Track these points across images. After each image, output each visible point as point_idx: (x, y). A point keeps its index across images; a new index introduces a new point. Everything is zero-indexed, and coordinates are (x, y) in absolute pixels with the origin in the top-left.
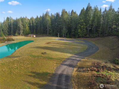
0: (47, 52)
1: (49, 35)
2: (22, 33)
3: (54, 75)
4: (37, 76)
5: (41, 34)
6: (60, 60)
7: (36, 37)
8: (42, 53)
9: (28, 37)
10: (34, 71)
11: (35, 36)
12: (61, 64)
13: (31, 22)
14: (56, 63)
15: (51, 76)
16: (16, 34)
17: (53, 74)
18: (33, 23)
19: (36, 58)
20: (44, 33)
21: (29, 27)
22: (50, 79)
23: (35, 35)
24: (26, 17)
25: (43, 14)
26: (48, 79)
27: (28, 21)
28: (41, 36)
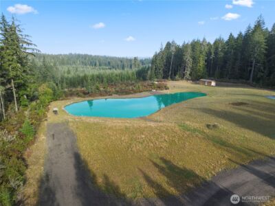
0: (221, 126)
1: (254, 83)
2: (187, 76)
3: (206, 184)
4: (167, 171)
5: (232, 80)
6: (246, 153)
7: (217, 85)
8: (208, 126)
9: (198, 84)
10: (168, 158)
11: (213, 83)
12: (243, 166)
13: (212, 51)
14: (230, 160)
15: (196, 185)
16: (177, 77)
17: (206, 181)
18: (216, 53)
19: (188, 133)
20: (241, 78)
21: (206, 61)
22: (189, 188)
23: (216, 81)
24: (204, 40)
25: (249, 27)
26: (186, 188)
27: (207, 48)
28: (229, 84)
